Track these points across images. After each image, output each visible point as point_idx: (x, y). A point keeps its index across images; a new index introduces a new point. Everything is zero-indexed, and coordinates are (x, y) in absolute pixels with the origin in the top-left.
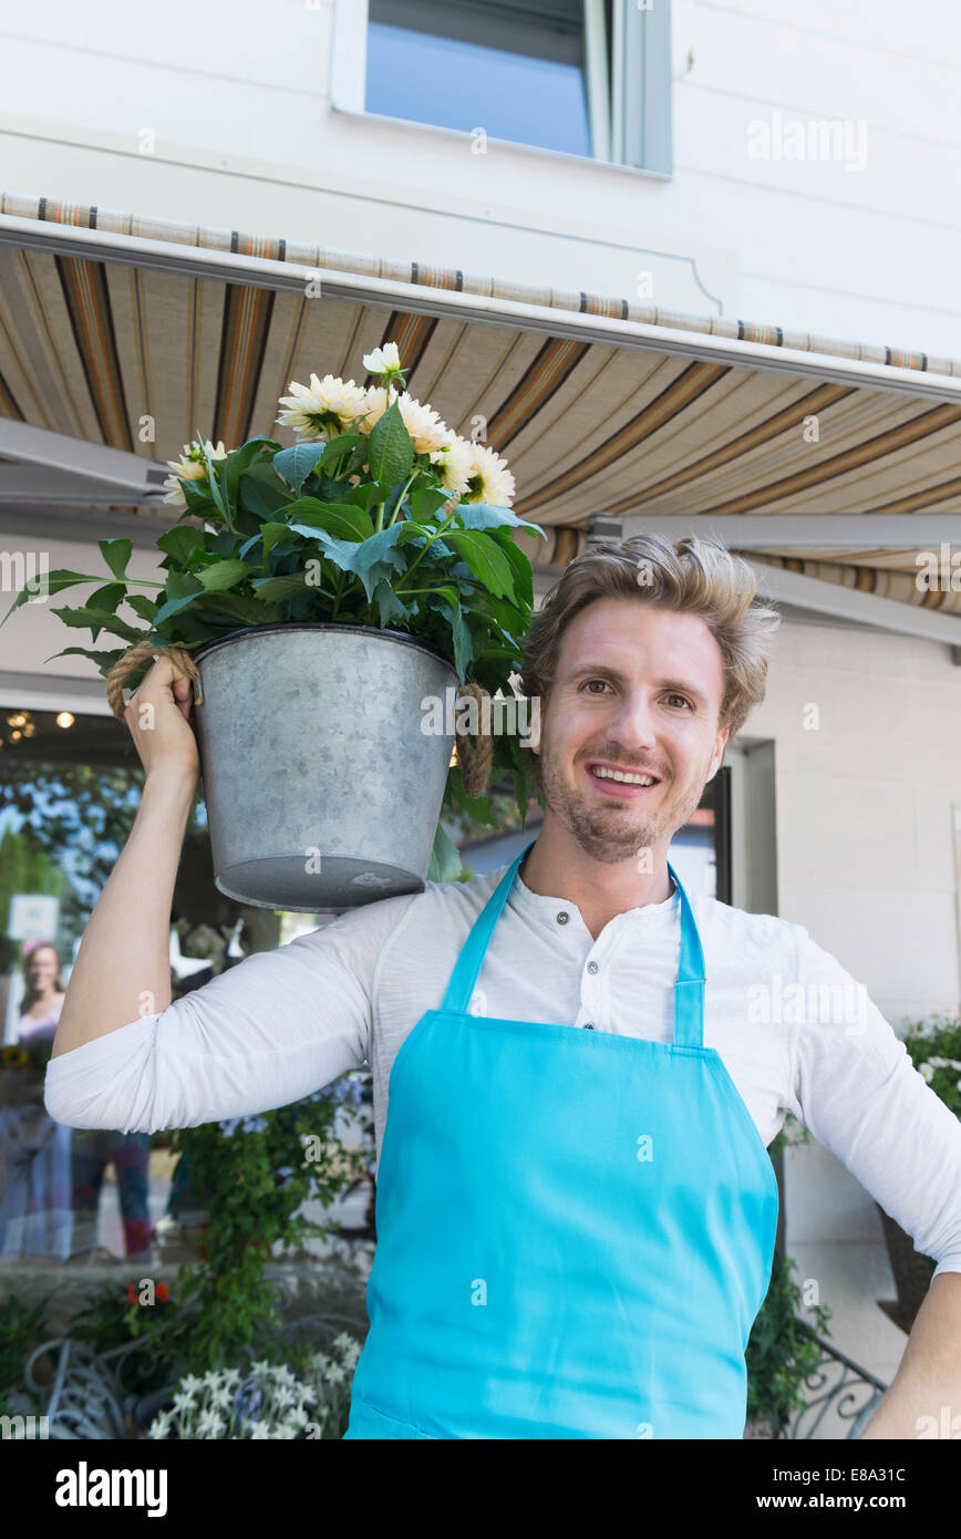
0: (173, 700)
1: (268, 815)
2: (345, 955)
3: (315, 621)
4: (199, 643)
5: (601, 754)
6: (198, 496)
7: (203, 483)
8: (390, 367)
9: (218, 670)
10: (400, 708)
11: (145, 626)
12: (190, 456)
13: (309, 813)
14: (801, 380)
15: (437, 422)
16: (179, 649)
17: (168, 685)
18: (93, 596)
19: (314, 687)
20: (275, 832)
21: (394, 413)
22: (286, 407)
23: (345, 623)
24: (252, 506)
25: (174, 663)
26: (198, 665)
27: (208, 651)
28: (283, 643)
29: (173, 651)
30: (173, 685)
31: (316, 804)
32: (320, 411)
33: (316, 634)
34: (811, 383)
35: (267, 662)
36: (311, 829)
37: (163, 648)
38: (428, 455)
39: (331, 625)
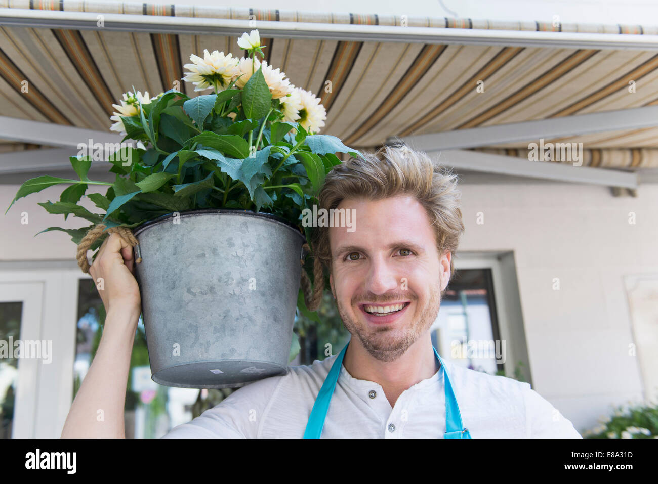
0: (123, 261)
1: (187, 336)
2: (238, 423)
3: (213, 208)
4: (136, 224)
5: (366, 298)
6: (134, 127)
7: (136, 118)
8: (255, 45)
9: (151, 241)
10: (270, 261)
11: (100, 211)
12: (127, 101)
13: (214, 333)
14: (490, 47)
15: (284, 79)
16: (124, 227)
17: (118, 252)
18: (64, 192)
19: (214, 251)
20: (192, 347)
21: (259, 75)
22: (189, 71)
23: (233, 209)
24: (170, 134)
25: (121, 236)
26: (137, 237)
27: (144, 229)
28: (193, 223)
29: (120, 229)
30: (121, 251)
31: (218, 327)
32: (211, 73)
33: (215, 216)
34: (496, 50)
35: (183, 235)
36: (216, 344)
37: (114, 228)
38: (278, 99)
39: (223, 211)
